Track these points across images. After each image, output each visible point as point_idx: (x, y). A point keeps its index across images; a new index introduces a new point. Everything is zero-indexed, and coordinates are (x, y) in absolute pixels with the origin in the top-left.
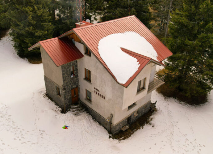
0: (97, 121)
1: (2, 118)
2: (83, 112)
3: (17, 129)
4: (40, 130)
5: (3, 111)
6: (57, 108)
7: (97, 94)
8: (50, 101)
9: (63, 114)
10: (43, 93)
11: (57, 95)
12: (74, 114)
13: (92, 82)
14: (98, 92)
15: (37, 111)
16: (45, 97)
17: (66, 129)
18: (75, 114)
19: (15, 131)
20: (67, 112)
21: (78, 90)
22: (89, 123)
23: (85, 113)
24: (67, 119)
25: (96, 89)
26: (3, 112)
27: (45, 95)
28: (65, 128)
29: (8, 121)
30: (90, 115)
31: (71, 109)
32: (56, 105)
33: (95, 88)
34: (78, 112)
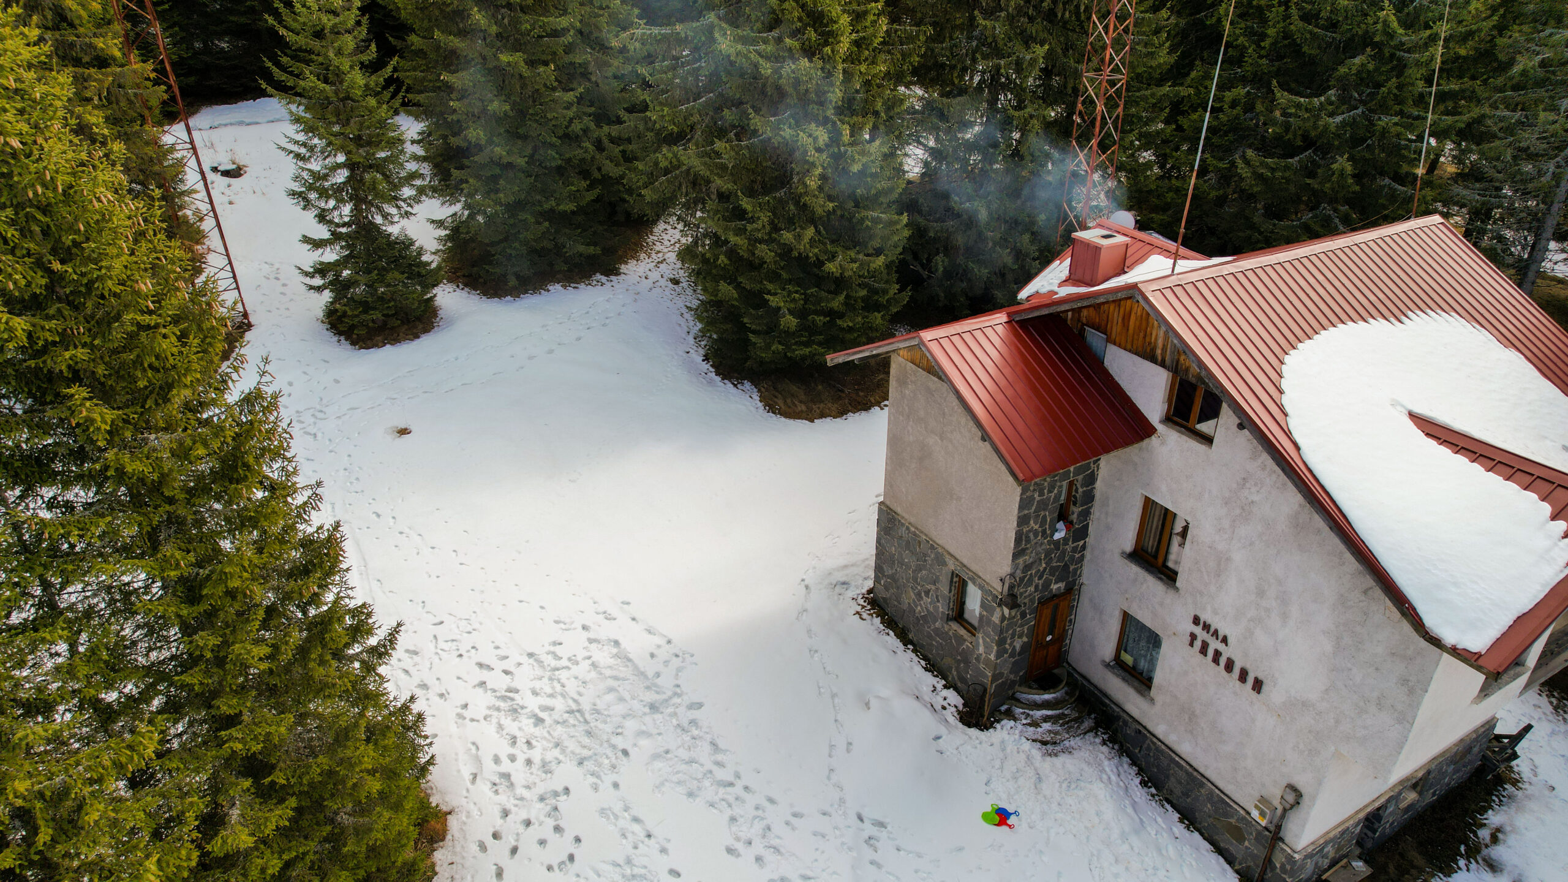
0: (1169, 801)
1: (658, 716)
2: (1085, 733)
3: (738, 790)
4: (861, 818)
5: (658, 675)
6: (935, 689)
7: (1204, 650)
8: (892, 640)
9: (974, 732)
10: (851, 593)
11: (949, 619)
12: (1034, 741)
13: (1178, 584)
14: (1214, 645)
15: (834, 696)
16: (865, 616)
17: (1004, 828)
18: (1044, 743)
19: (730, 806)
20: (998, 721)
21: (1071, 608)
22: (1130, 810)
23: (1098, 740)
24: (1002, 768)
25: (1206, 627)
26: (659, 681)
27: (861, 602)
28: (999, 825)
29: (687, 738)
30: (1126, 759)
31: (1018, 711)
32: (926, 669)
33: (1196, 620)
34: (1057, 733)
